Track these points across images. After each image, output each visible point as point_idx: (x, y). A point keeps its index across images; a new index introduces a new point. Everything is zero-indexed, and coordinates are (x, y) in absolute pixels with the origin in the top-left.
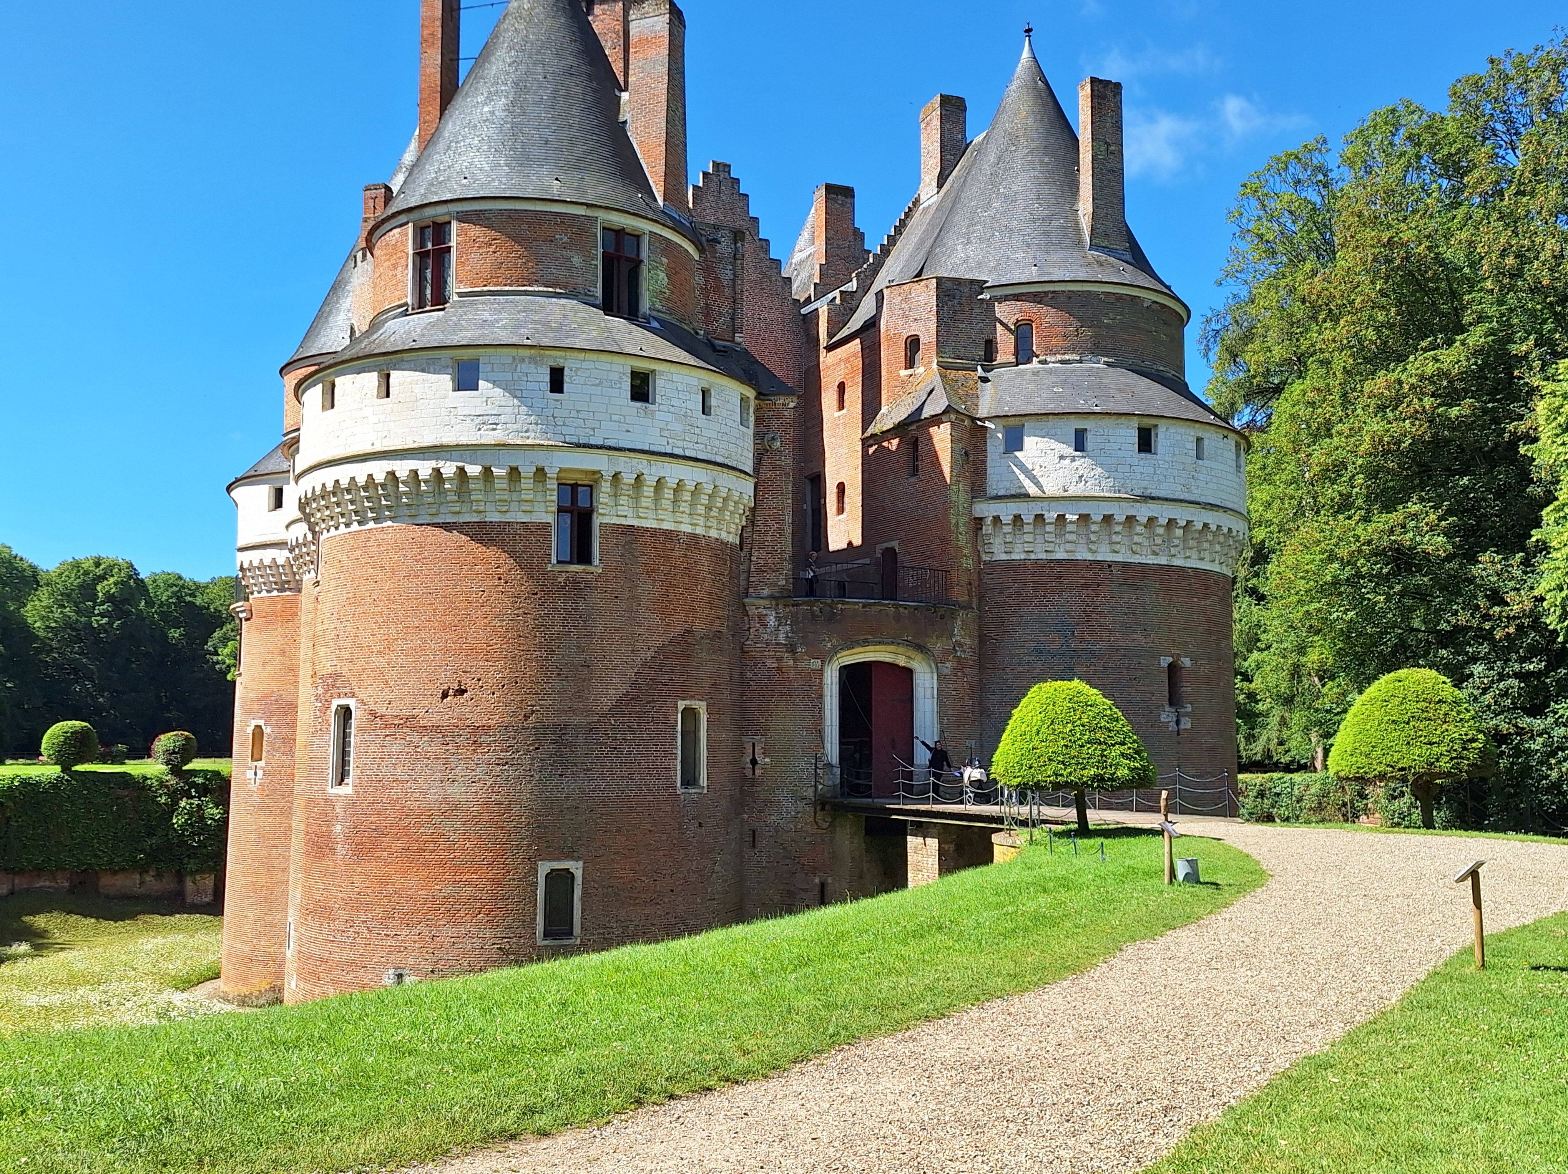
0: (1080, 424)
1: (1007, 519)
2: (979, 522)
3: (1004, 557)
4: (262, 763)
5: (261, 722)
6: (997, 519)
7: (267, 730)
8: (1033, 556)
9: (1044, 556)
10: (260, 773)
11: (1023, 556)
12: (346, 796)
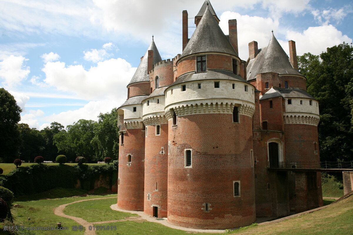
0: (301, 100)
1: (289, 116)
2: (284, 116)
3: (288, 123)
4: (131, 162)
5: (130, 154)
6: (287, 116)
7: (132, 156)
8: (293, 123)
9: (295, 123)
10: (130, 164)
11: (292, 123)
12: (191, 168)
